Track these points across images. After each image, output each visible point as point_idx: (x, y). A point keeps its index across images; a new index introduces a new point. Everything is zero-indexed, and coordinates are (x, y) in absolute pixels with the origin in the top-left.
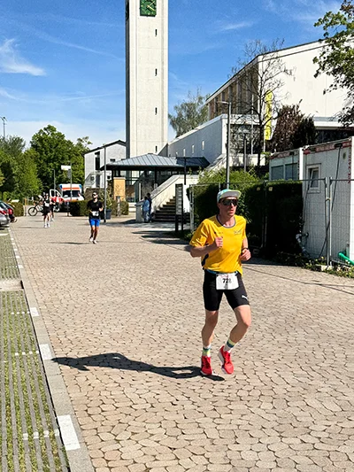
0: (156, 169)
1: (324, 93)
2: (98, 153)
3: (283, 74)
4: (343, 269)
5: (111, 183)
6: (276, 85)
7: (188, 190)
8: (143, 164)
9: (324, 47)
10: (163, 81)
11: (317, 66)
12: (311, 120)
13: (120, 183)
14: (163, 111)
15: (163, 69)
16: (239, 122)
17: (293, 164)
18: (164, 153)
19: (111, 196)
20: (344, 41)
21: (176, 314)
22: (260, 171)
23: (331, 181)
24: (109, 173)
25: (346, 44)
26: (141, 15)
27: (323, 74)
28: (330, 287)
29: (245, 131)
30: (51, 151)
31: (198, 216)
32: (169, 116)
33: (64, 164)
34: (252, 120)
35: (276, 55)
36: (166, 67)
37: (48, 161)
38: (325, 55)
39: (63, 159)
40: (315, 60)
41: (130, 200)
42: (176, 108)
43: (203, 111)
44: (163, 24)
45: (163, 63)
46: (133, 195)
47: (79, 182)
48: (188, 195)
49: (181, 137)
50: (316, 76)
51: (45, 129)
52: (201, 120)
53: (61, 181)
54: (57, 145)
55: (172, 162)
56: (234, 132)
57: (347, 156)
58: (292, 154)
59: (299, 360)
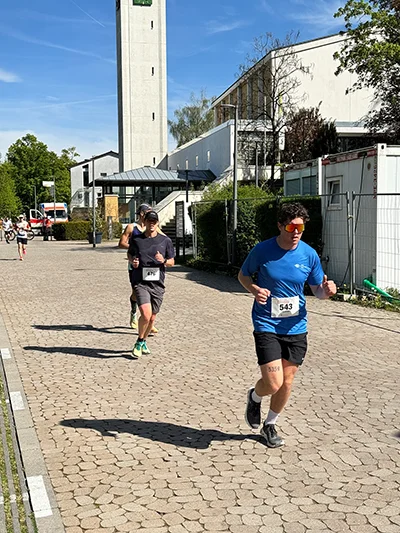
0: (154, 184)
1: (347, 92)
2: (86, 167)
3: (299, 72)
4: (369, 299)
5: (101, 201)
6: (291, 85)
7: (189, 209)
8: (138, 178)
9: (346, 40)
10: (161, 83)
11: (338, 62)
12: (332, 125)
13: (112, 201)
14: (161, 117)
15: (160, 67)
16: (250, 128)
17: (311, 176)
18: (164, 165)
19: (101, 216)
20: (368, 34)
21: (173, 354)
22: (274, 185)
23: (354, 196)
24: (99, 189)
25: (372, 37)
26: (134, 4)
27: (345, 72)
28: (353, 319)
29: (256, 139)
30: (31, 165)
31: (201, 239)
32: (169, 123)
33: (46, 180)
34: (264, 127)
35: (290, 50)
36: (164, 64)
37: (28, 176)
38: (348, 50)
39: (45, 173)
40: (336, 56)
41: (124, 220)
42: (177, 112)
43: (208, 116)
44: (159, 15)
45: (160, 60)
46: (128, 215)
47: (64, 201)
48: (190, 214)
49: (183, 147)
50: (337, 73)
51: (24, 139)
52: (206, 127)
53: (43, 200)
54: (39, 157)
55: (173, 176)
56: (244, 140)
57: (372, 167)
58: (310, 165)
59: (314, 406)
